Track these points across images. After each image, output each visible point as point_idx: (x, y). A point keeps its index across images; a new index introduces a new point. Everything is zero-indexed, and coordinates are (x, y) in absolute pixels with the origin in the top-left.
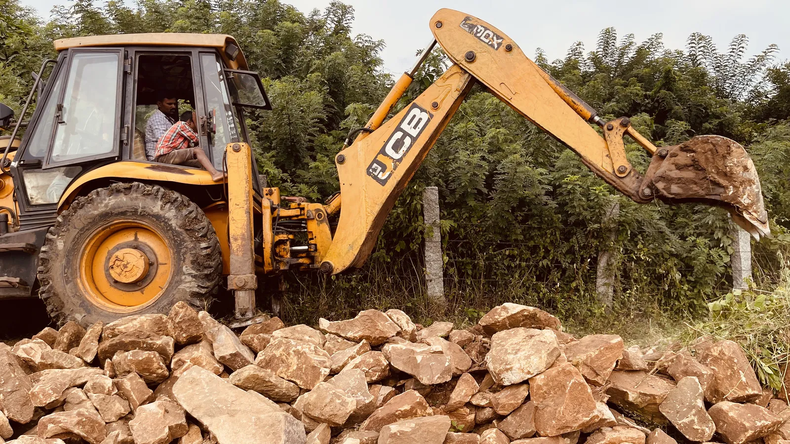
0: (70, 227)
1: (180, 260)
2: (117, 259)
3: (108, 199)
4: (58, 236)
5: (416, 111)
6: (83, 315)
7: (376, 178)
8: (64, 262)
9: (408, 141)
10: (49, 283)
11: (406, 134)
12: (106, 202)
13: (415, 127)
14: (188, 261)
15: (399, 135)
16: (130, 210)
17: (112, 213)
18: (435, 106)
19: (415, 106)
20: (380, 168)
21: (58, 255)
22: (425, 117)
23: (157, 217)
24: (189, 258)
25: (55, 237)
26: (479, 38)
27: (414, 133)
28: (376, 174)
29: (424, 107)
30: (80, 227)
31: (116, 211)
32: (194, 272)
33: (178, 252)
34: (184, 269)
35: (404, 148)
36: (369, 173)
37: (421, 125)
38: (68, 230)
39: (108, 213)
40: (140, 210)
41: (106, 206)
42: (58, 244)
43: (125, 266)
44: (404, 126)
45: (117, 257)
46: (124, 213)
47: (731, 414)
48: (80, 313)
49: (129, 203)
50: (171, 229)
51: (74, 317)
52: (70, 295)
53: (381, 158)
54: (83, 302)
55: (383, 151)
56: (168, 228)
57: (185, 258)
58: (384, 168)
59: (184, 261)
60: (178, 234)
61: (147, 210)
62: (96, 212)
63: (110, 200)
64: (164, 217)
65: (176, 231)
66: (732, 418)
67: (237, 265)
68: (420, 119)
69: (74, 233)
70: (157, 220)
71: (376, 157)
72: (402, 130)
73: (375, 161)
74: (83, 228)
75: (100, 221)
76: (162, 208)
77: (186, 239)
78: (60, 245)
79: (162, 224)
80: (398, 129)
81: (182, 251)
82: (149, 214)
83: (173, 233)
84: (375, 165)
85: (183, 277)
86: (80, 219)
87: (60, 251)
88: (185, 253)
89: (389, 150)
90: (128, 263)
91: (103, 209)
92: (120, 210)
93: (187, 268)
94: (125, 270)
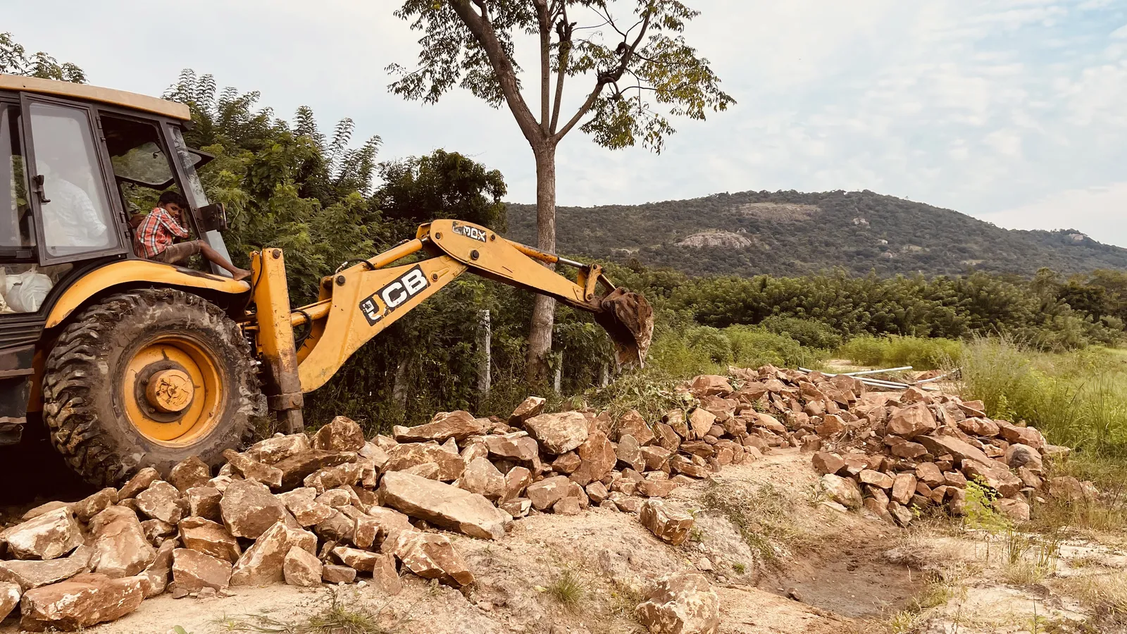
0: (111, 345)
1: (235, 380)
2: (164, 384)
3: (151, 308)
4: (98, 356)
5: (417, 272)
6: (143, 454)
7: (366, 314)
8: (110, 390)
9: (403, 295)
10: (93, 418)
11: (404, 288)
12: (151, 312)
13: (413, 286)
14: (243, 382)
15: (398, 286)
16: (178, 323)
17: (158, 327)
18: (435, 277)
19: (418, 267)
20: (372, 308)
21: (102, 381)
22: (424, 282)
23: (208, 331)
24: (244, 378)
25: (93, 358)
26: (470, 236)
27: (412, 291)
28: (368, 311)
29: (425, 273)
30: (125, 345)
31: (162, 325)
32: (248, 393)
33: (232, 372)
34: (241, 390)
35: (399, 300)
36: (361, 308)
37: (419, 287)
38: (111, 348)
39: (155, 327)
40: (189, 323)
41: (152, 317)
42: (100, 367)
43: (173, 391)
44: (405, 280)
45: (163, 381)
46: (170, 327)
47: (651, 453)
48: (138, 452)
49: (177, 314)
50: (223, 345)
51: (131, 458)
52: (124, 431)
53: (376, 298)
54: (138, 438)
55: (380, 293)
56: (219, 344)
57: (240, 378)
58: (376, 310)
59: (239, 382)
60: (231, 351)
61: (197, 323)
62: (141, 326)
63: (154, 310)
64: (215, 331)
65: (229, 347)
66: (653, 455)
67: (290, 382)
68: (419, 282)
69: (118, 352)
70: (207, 335)
71: (373, 295)
72: (401, 283)
73: (370, 298)
74: (128, 346)
75: (146, 336)
76: (211, 321)
77: (239, 356)
78: (104, 368)
79: (213, 339)
80: (399, 280)
81: (237, 370)
82: (199, 328)
83: (225, 350)
84: (369, 302)
85: (241, 400)
86: (123, 334)
87: (104, 376)
88: (240, 372)
89: (386, 294)
90: (176, 388)
91: (149, 322)
92: (168, 323)
93: (243, 390)
94: (174, 396)
